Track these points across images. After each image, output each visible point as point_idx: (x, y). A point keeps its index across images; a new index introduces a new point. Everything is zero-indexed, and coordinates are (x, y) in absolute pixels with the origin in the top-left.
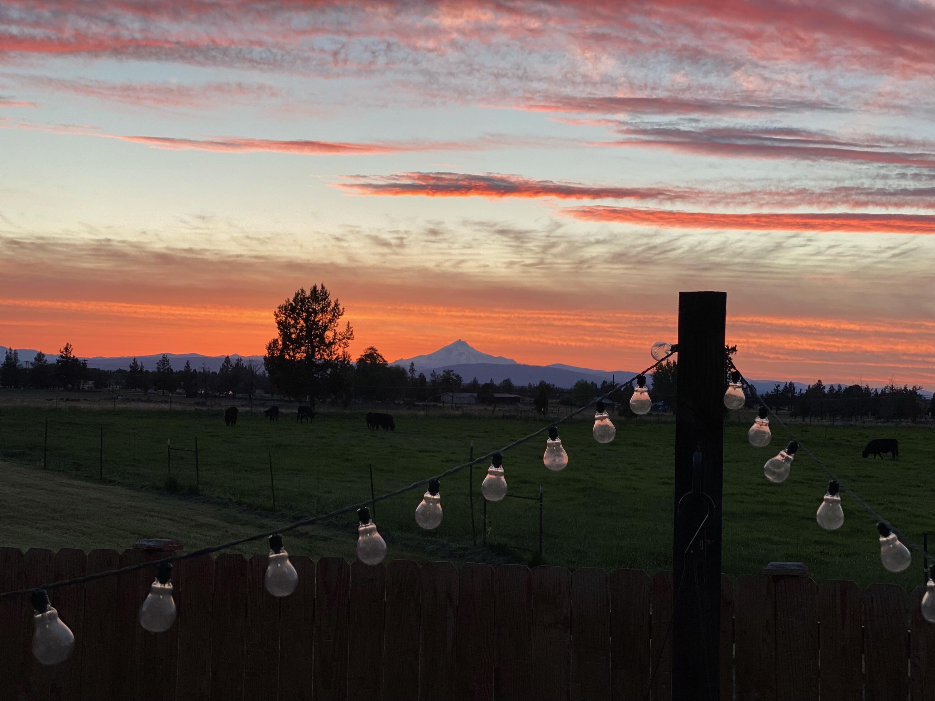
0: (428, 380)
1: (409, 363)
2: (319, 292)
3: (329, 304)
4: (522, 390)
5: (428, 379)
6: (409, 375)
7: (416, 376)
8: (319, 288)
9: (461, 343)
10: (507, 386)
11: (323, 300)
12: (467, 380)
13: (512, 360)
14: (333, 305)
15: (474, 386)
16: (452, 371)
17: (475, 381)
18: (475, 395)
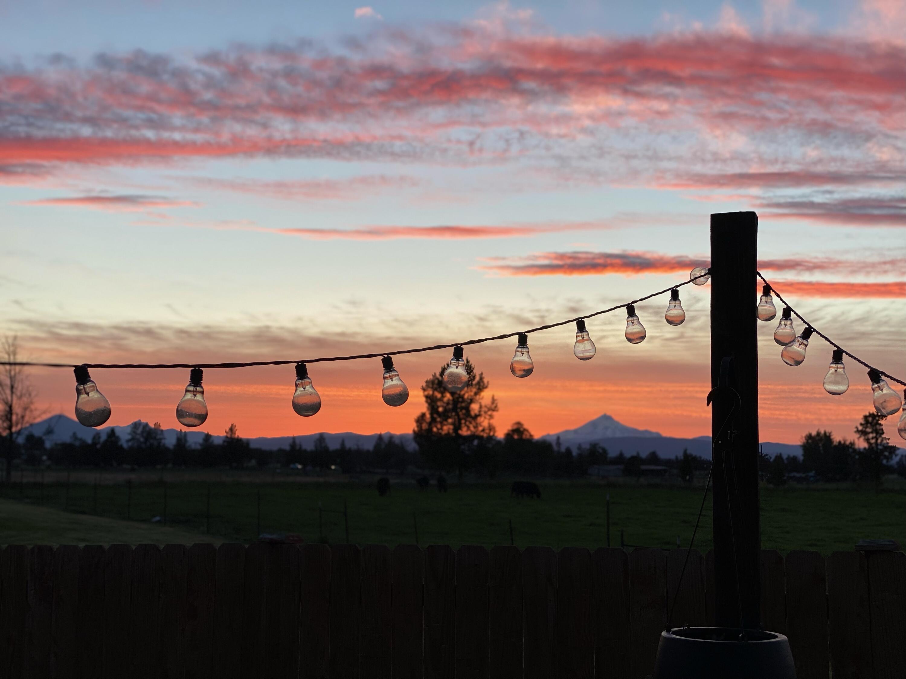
0: (575, 454)
1: (555, 438)
3: (474, 377)
4: (668, 462)
5: (575, 452)
6: (555, 448)
7: (563, 449)
9: (606, 418)
10: (654, 458)
12: (612, 453)
13: (657, 433)
14: (477, 378)
15: (620, 459)
16: (598, 444)
17: (621, 455)
18: (622, 467)
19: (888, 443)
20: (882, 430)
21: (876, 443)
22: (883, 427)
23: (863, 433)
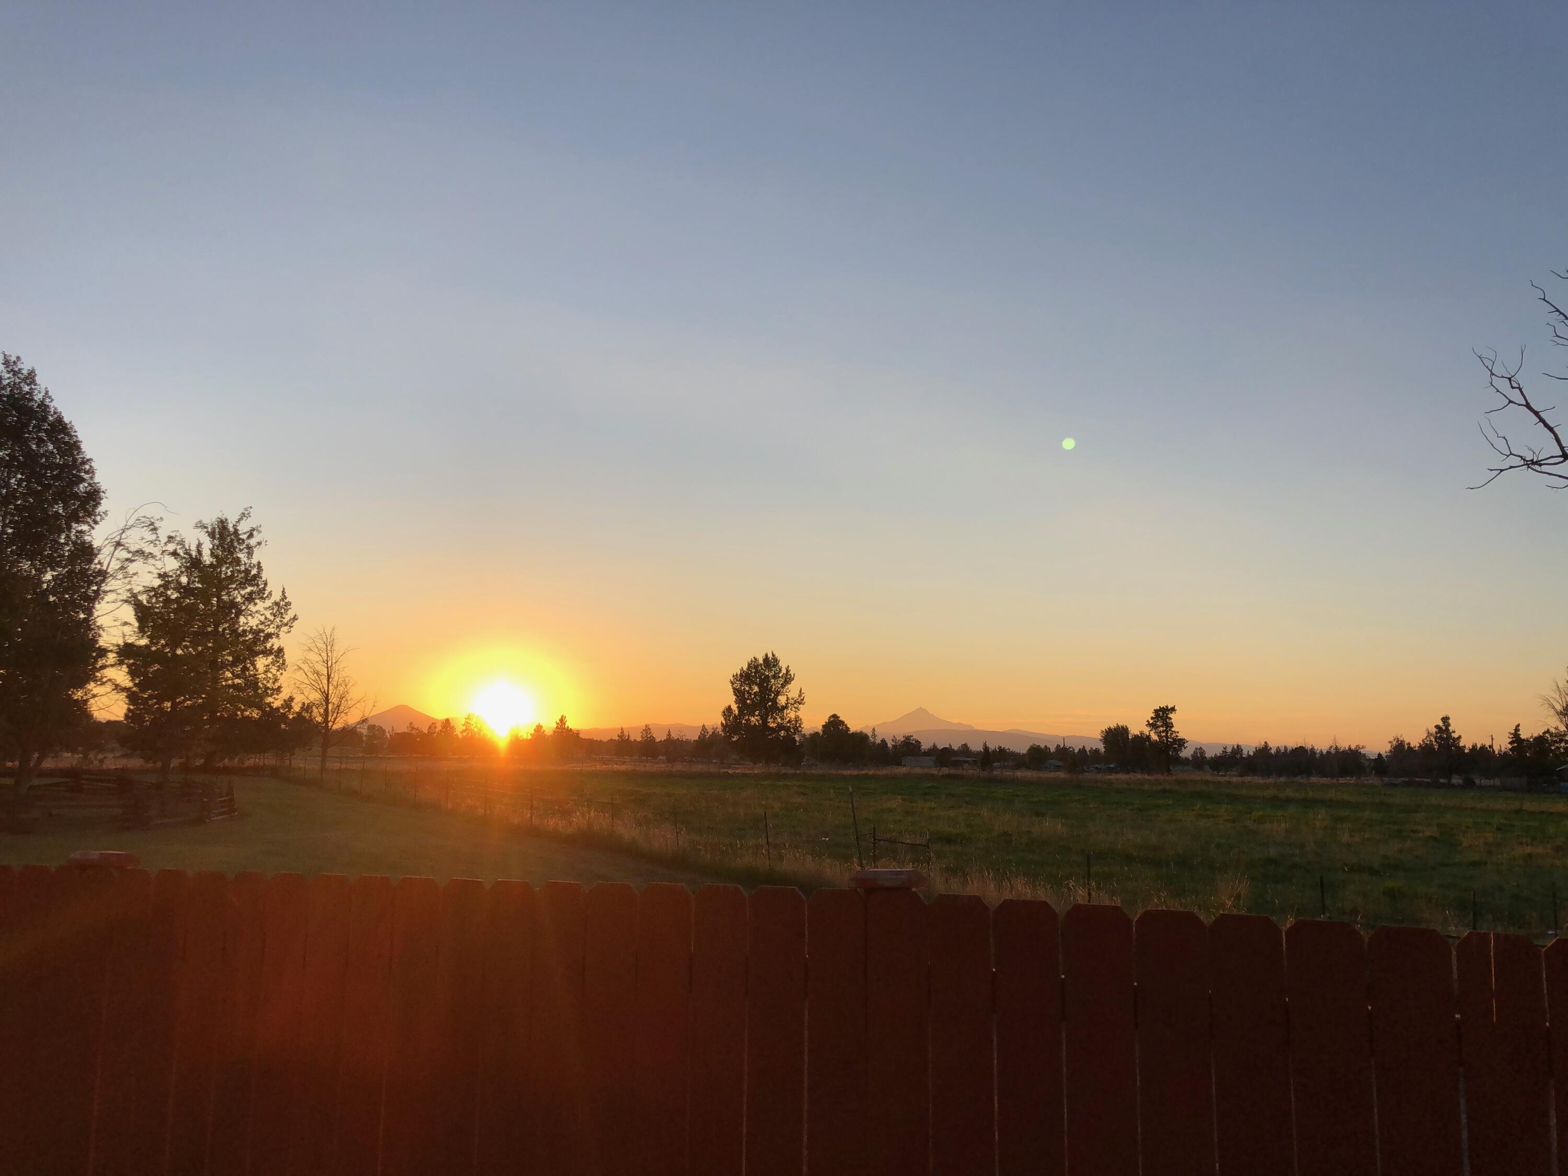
0: (889, 745)
1: (871, 729)
2: (770, 658)
3: (780, 670)
4: (977, 754)
6: (871, 740)
7: (878, 741)
8: (770, 656)
9: (921, 711)
10: (964, 750)
11: (774, 666)
12: (926, 745)
13: (970, 726)
14: (784, 671)
15: (933, 751)
16: (912, 736)
17: (934, 746)
19: (1177, 736)
20: (1172, 724)
21: (1167, 737)
22: (1172, 721)
23: (1153, 726)
